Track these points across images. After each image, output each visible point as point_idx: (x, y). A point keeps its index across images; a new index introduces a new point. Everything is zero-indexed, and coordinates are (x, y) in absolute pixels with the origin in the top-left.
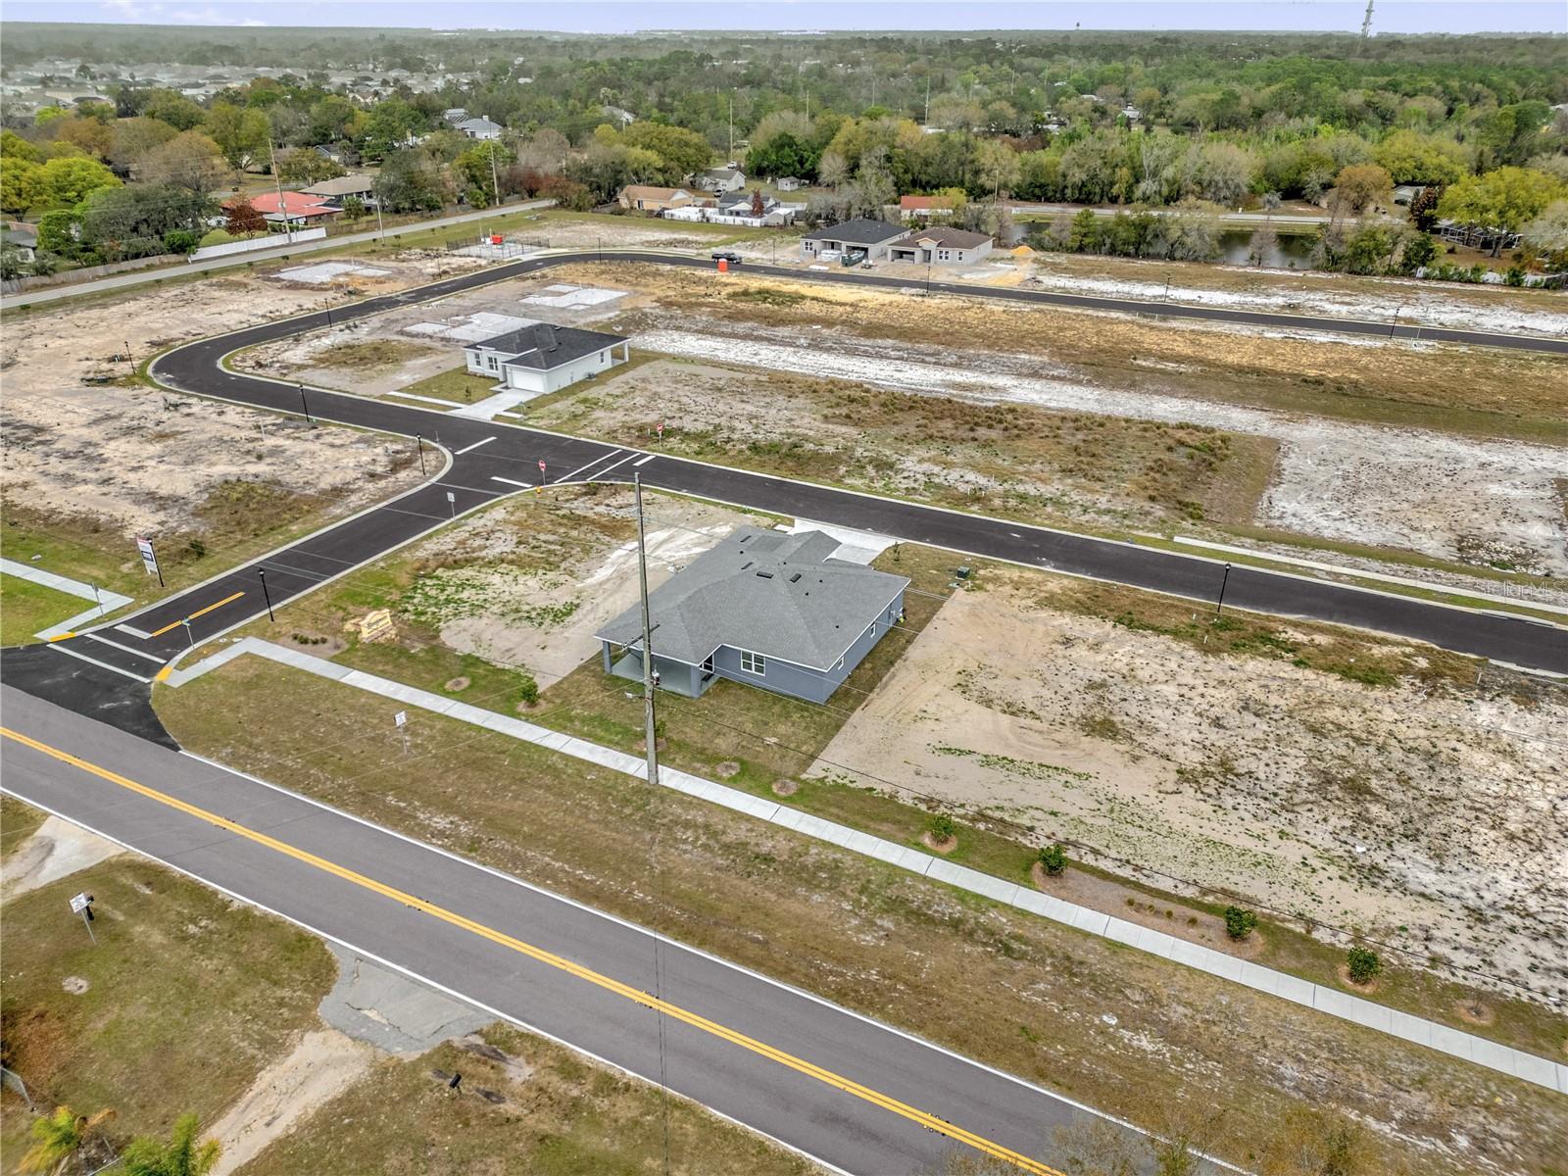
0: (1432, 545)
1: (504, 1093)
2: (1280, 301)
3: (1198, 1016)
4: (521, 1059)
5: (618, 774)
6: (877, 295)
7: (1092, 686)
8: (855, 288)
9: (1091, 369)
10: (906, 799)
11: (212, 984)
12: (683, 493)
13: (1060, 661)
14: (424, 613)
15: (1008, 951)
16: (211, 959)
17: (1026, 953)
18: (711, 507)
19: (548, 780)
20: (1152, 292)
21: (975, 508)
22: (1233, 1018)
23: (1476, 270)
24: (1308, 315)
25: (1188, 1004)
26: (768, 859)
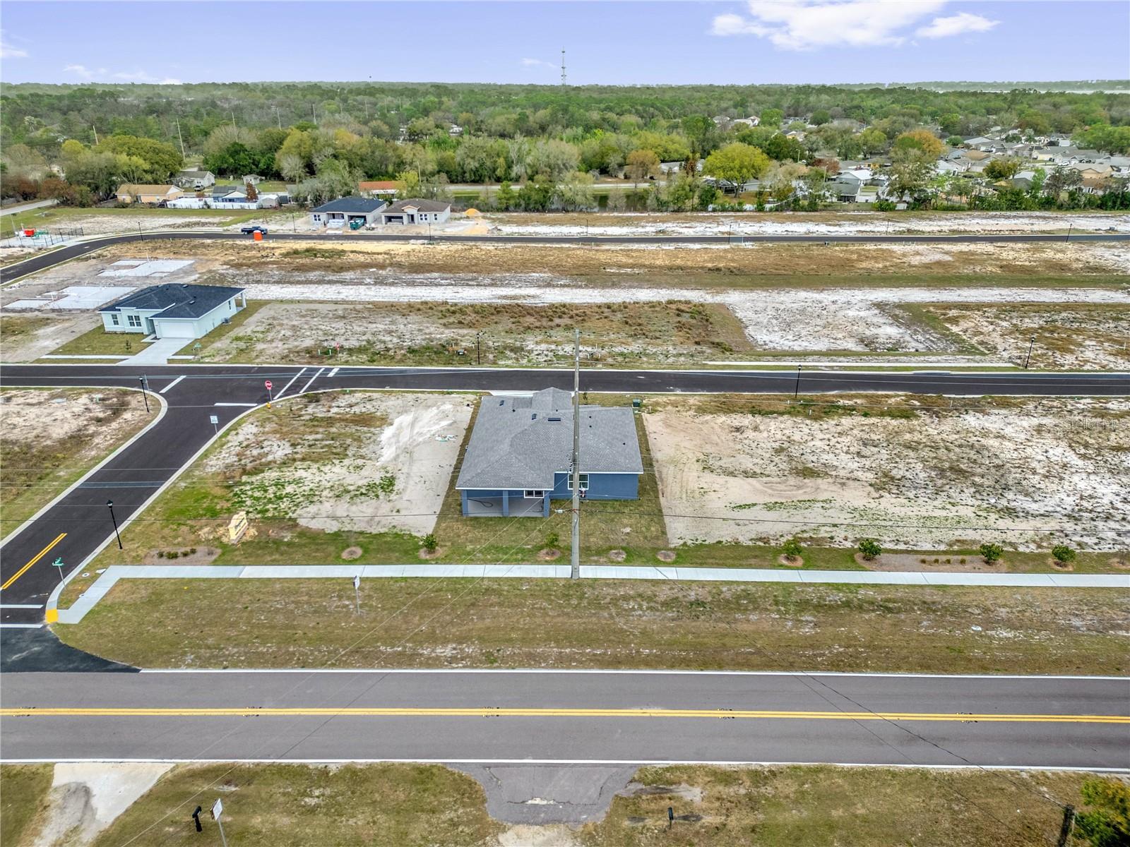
0: (851, 345)
1: (696, 812)
2: (653, 229)
3: (1014, 610)
4: (684, 785)
5: (545, 580)
6: (399, 246)
7: (779, 451)
8: (375, 243)
9: (583, 277)
10: (745, 541)
11: (376, 835)
12: (387, 389)
13: (746, 442)
14: (267, 511)
15: (890, 610)
16: (353, 816)
17: (900, 608)
18: (420, 395)
19: (494, 599)
20: (575, 231)
21: (600, 366)
22: (1031, 605)
23: (740, 204)
24: (674, 235)
25: (1005, 606)
26: (699, 603)
